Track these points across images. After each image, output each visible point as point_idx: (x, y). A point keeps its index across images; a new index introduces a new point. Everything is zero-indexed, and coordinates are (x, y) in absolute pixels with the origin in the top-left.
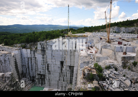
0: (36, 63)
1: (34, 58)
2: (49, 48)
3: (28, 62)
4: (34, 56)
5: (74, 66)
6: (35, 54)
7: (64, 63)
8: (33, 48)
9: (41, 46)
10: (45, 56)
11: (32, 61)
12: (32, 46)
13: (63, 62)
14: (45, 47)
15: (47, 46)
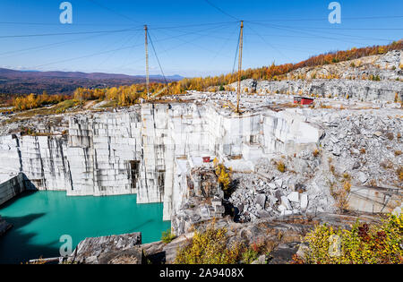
0: (64, 170)
1: (60, 159)
2: (102, 132)
3: (43, 170)
4: (59, 153)
5: (165, 171)
6: (61, 148)
7: (141, 165)
8: (56, 132)
9: (79, 126)
10: (91, 152)
11: (55, 167)
12: (52, 129)
13: (139, 162)
14: (90, 128)
15: (96, 127)
